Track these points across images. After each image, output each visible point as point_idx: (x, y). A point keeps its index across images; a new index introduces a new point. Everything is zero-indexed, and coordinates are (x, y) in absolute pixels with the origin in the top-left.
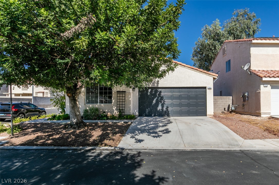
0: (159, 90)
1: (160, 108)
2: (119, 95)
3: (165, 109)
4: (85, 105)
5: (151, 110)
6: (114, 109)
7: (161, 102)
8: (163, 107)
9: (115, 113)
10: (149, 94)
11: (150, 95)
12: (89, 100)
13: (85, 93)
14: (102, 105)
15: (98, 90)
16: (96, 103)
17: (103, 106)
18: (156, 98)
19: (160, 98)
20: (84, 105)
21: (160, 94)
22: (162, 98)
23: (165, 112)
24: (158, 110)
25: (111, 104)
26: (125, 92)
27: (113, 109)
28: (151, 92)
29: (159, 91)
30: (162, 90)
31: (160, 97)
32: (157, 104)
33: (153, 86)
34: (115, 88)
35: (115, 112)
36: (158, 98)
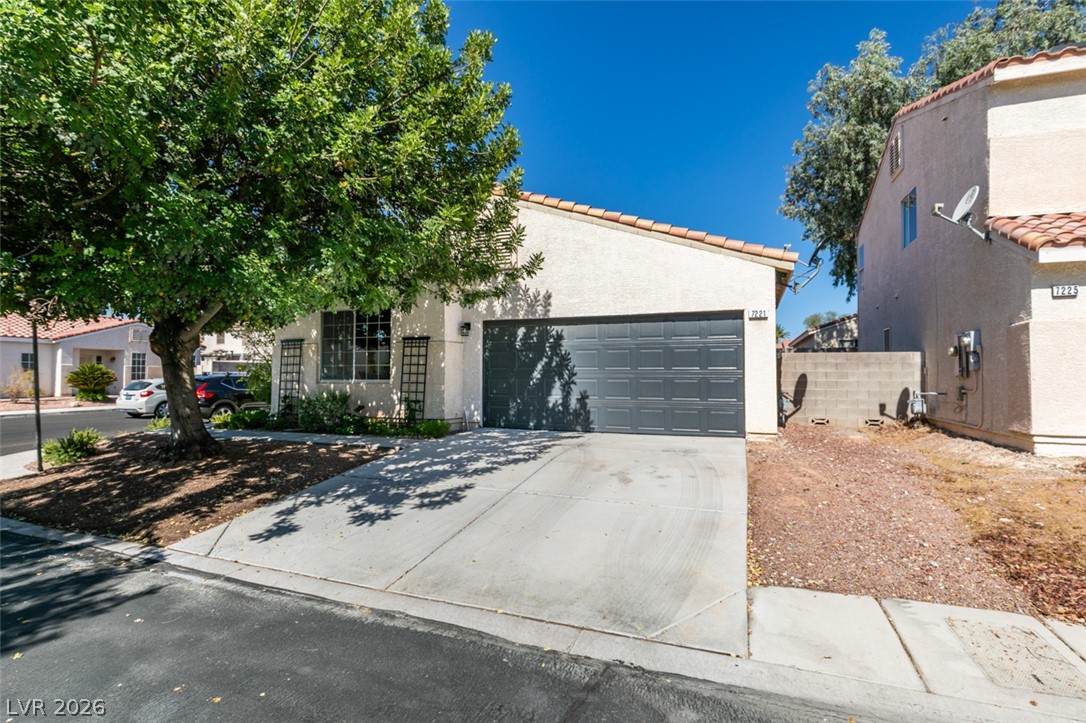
0: (555, 329)
1: (555, 397)
2: (408, 351)
3: (573, 403)
4: (317, 382)
5: (525, 404)
6: (395, 397)
7: (561, 377)
8: (567, 394)
9: (399, 413)
10: (518, 344)
11: (522, 351)
12: (329, 369)
13: (320, 346)
14: (363, 384)
15: (352, 336)
16: (347, 379)
17: (364, 387)
18: (545, 360)
19: (557, 359)
20: (315, 385)
21: (556, 346)
22: (565, 360)
23: (577, 414)
24: (551, 405)
25: (386, 381)
26: (428, 338)
27: (392, 398)
28: (527, 336)
29: (554, 333)
30: (566, 330)
31: (557, 355)
32: (545, 386)
33: (530, 317)
34: (400, 326)
35: (398, 407)
36: (551, 359)
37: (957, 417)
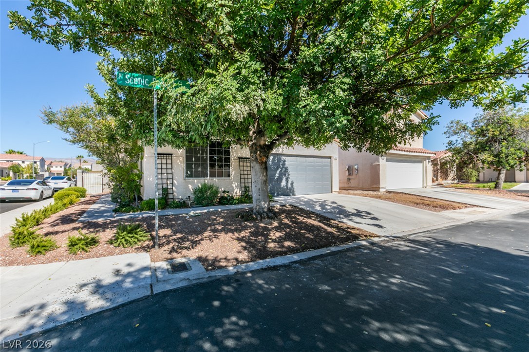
0: (283, 158)
1: (283, 183)
3: (289, 186)
4: (184, 179)
5: (273, 186)
6: (234, 186)
7: (285, 176)
8: (287, 182)
9: (236, 193)
10: (270, 163)
11: (272, 165)
12: (191, 172)
13: (185, 158)
14: (215, 179)
15: (207, 154)
16: (204, 177)
17: (217, 181)
18: (280, 169)
19: (284, 169)
20: (183, 181)
21: (284, 164)
22: (286, 169)
23: (290, 189)
24: (282, 186)
25: (229, 178)
28: (273, 160)
29: (283, 159)
30: (287, 158)
31: (284, 167)
32: (280, 180)
33: (277, 153)
35: (236, 190)
36: (282, 169)
37: (348, 185)
